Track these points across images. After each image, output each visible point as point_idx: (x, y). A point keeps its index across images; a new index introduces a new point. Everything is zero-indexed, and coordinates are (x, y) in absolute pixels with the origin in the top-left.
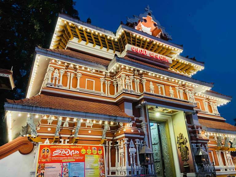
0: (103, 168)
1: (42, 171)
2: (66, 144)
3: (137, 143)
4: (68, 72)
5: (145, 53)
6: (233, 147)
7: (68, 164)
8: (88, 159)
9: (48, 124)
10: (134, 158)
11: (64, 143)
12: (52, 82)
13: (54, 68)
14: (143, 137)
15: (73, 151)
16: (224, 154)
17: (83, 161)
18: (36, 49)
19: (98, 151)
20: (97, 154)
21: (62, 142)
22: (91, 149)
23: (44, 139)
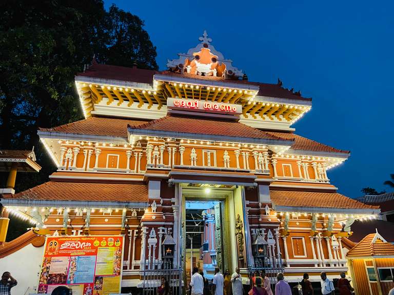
0: (119, 262)
1: (48, 265)
2: (79, 235)
3: (161, 232)
4: (85, 149)
5: (194, 106)
6: (345, 230)
7: (77, 257)
8: (101, 252)
9: (58, 215)
10: (154, 249)
11: (77, 234)
12: (64, 165)
13: (66, 148)
14: (171, 223)
15: (84, 243)
16: (328, 242)
17: (95, 254)
18: (39, 133)
19: (116, 243)
20: (114, 246)
21: (75, 233)
22: (106, 240)
23: (52, 230)
